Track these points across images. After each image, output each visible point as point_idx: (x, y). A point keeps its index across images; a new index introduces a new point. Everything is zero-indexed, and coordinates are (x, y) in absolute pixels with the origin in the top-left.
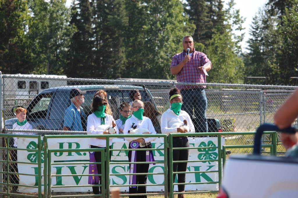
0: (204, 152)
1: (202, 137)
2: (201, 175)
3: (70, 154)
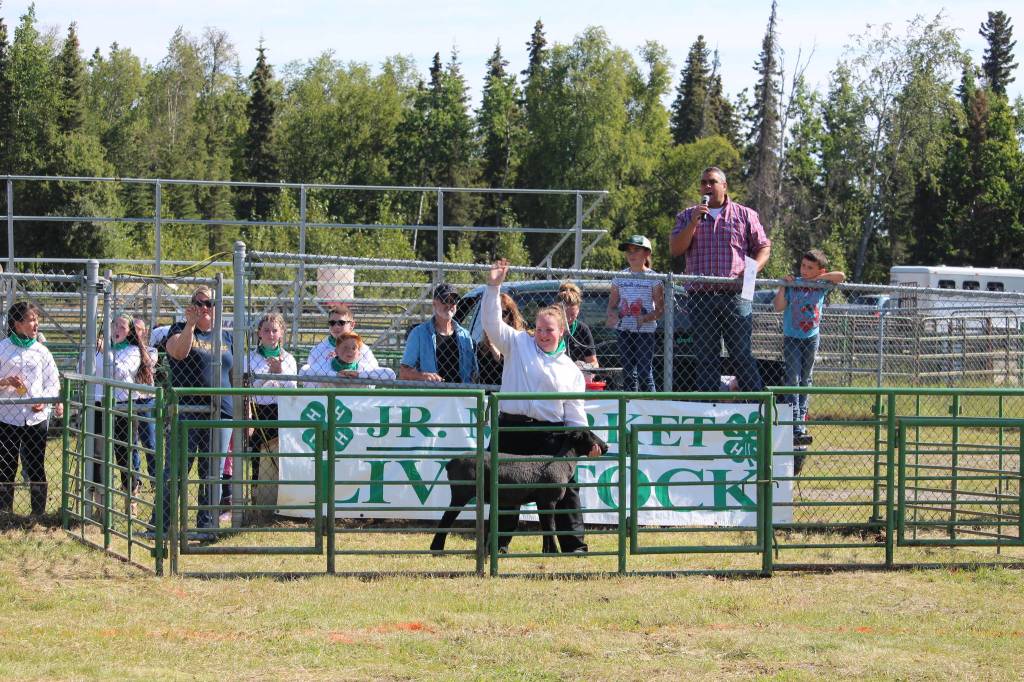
0: (741, 438)
1: (737, 402)
2: (730, 490)
3: (405, 434)
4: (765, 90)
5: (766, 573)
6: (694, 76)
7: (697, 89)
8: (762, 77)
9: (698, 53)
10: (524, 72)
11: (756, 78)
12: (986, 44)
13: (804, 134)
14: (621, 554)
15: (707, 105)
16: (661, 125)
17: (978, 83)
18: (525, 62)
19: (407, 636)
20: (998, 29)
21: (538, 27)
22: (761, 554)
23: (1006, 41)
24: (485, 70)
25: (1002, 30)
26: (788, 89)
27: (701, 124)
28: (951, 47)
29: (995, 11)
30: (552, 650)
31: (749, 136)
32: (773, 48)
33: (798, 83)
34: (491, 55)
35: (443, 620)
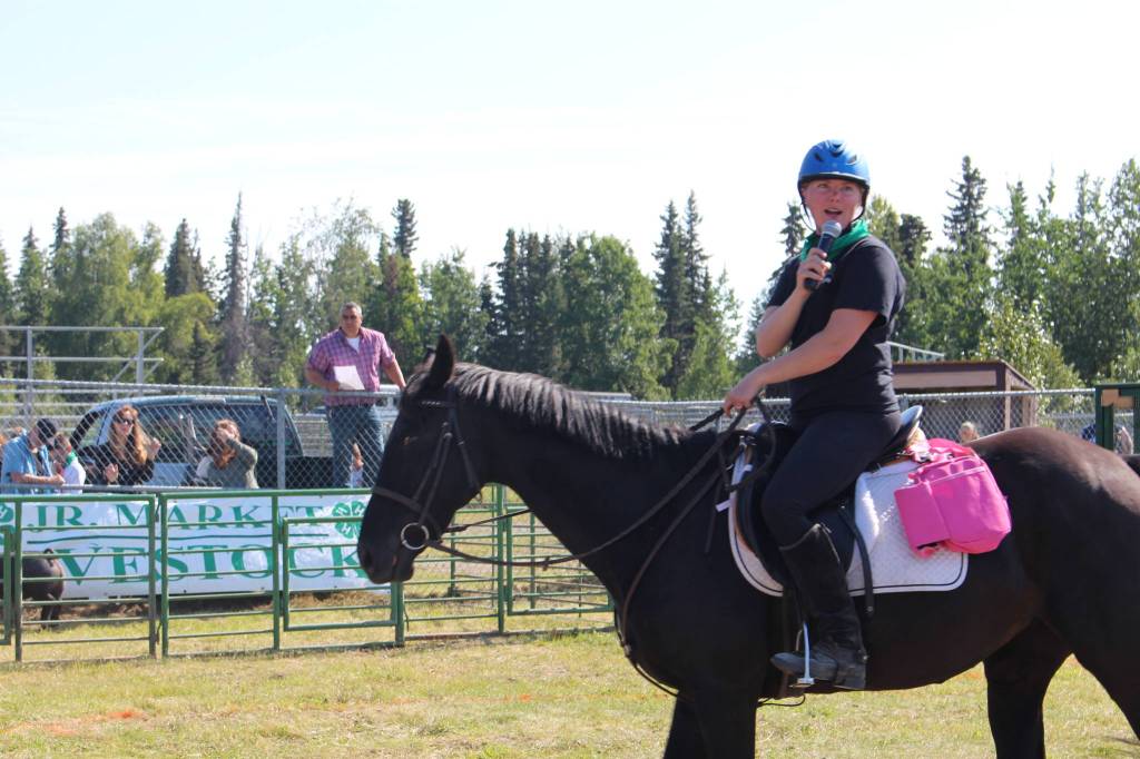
4: (234, 259)
5: (399, 643)
6: (180, 248)
7: (182, 258)
8: (231, 248)
9: (182, 233)
10: (51, 246)
11: (228, 249)
12: (397, 223)
13: (263, 290)
14: (275, 632)
15: (190, 270)
16: (156, 285)
17: (390, 251)
18: (52, 237)
19: (120, 724)
20: (405, 213)
21: (61, 212)
22: (394, 628)
23: (410, 221)
24: (22, 245)
25: (407, 212)
26: (252, 258)
27: (186, 283)
28: (367, 222)
29: (403, 199)
30: (264, 735)
31: (221, 292)
32: (240, 227)
33: (259, 253)
34: (26, 234)
35: (149, 706)
